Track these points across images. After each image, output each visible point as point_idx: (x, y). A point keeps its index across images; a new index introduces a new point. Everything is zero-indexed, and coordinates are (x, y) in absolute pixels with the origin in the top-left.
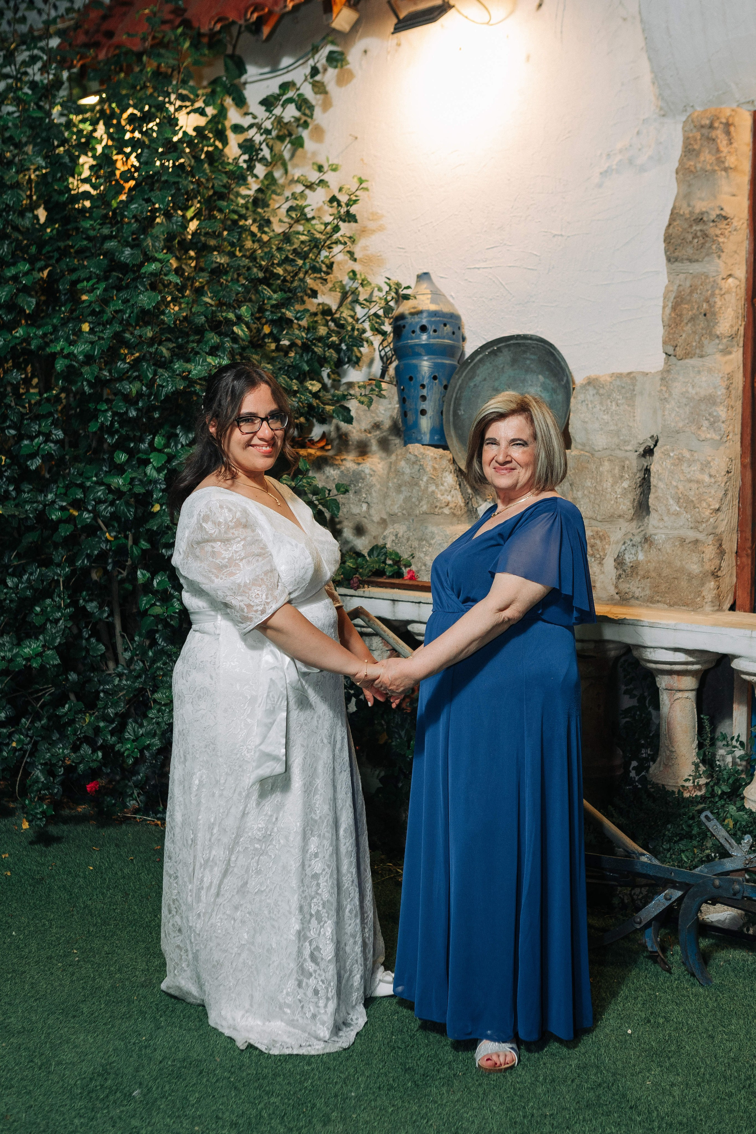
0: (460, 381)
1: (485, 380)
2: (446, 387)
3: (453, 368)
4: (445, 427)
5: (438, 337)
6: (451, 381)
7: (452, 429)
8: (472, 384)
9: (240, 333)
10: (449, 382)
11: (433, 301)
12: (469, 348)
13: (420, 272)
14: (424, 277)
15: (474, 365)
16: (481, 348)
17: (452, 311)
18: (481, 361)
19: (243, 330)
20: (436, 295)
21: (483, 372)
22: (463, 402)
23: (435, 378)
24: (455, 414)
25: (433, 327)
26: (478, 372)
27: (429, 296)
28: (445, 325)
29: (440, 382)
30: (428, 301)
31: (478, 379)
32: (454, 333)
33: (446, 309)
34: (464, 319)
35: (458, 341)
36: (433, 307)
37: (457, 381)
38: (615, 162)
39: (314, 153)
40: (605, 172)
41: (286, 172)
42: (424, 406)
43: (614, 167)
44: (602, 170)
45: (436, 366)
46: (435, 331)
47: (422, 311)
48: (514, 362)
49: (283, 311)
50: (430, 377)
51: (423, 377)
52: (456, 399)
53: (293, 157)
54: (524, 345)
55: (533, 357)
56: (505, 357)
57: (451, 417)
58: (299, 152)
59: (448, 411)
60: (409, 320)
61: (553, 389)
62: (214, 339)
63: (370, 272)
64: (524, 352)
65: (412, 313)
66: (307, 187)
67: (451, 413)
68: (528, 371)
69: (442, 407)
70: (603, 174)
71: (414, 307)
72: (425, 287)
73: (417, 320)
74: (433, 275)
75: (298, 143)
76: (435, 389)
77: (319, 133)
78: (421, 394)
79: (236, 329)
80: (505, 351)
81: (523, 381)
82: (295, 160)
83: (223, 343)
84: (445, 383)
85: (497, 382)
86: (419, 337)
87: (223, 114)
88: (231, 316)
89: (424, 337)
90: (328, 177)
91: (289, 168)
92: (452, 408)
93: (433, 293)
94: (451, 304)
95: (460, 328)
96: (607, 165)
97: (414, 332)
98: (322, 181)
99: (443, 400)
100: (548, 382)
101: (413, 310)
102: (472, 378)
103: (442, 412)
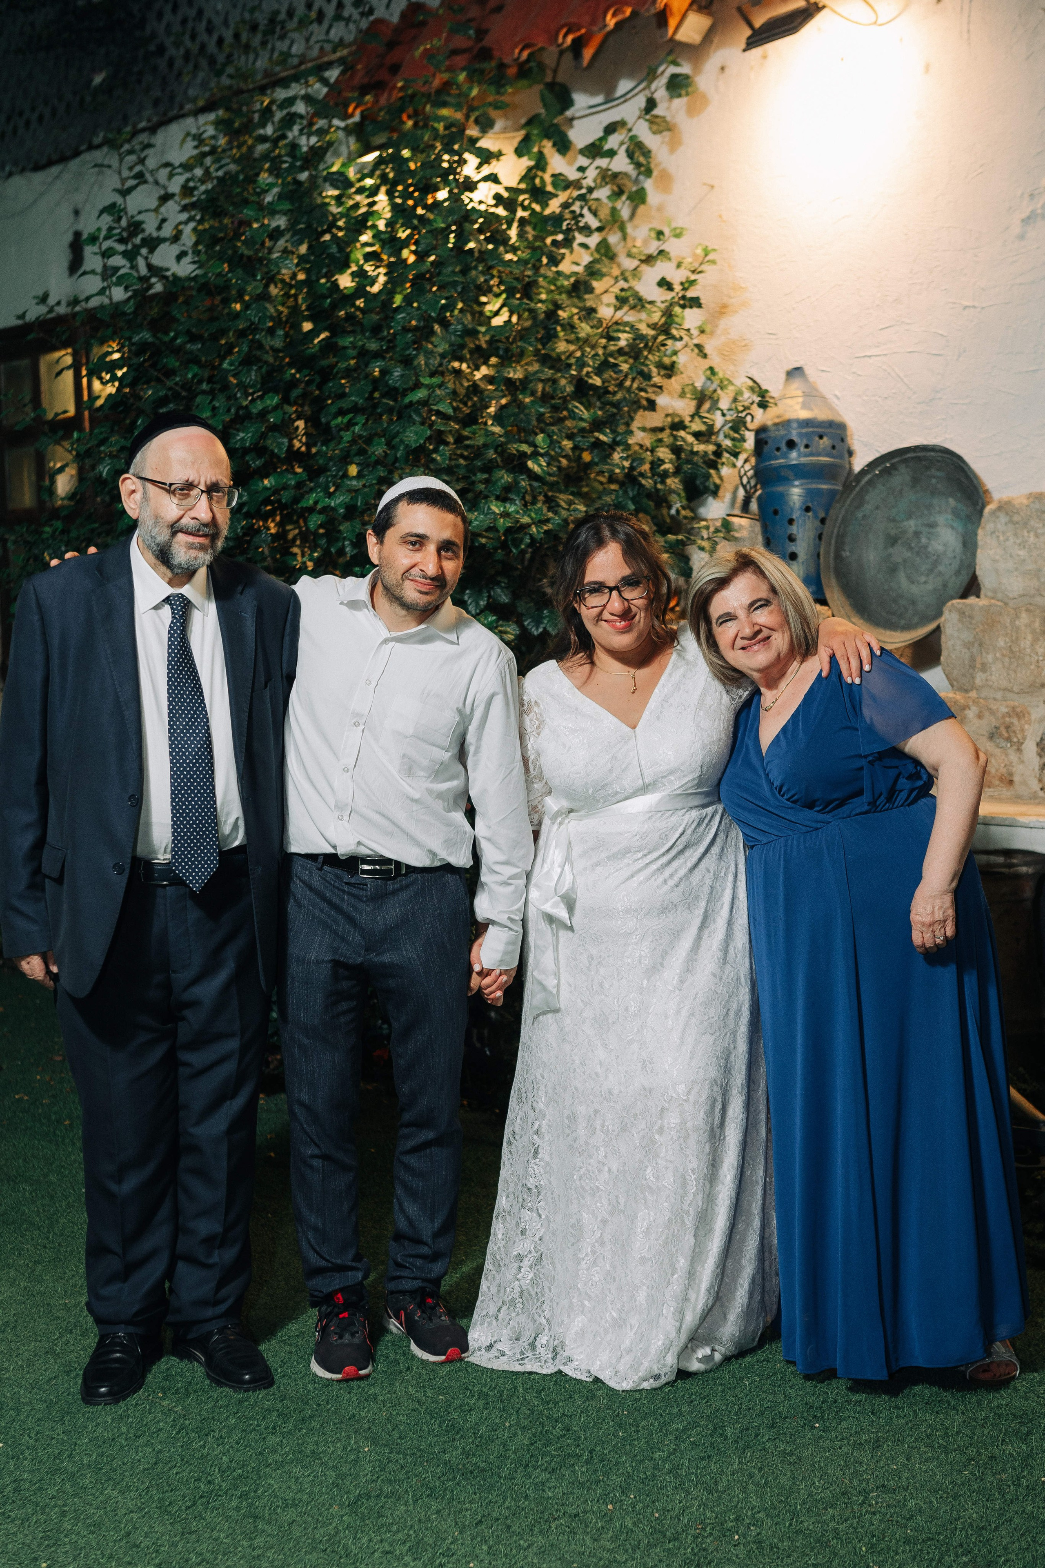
0: (843, 512)
1: (877, 508)
2: (823, 521)
3: (834, 493)
4: (822, 576)
5: (812, 455)
6: (832, 512)
7: (833, 577)
8: (859, 515)
9: (537, 468)
10: (827, 513)
11: (805, 406)
13: (791, 367)
14: (795, 373)
15: (862, 489)
16: (868, 466)
17: (833, 418)
18: (870, 482)
19: (540, 465)
20: (812, 395)
21: (873, 497)
22: (849, 540)
23: (808, 509)
24: (838, 557)
25: (805, 442)
26: (867, 497)
27: (800, 400)
28: (821, 437)
29: (816, 516)
30: (798, 407)
31: (867, 508)
32: (834, 447)
33: (824, 416)
34: (851, 426)
35: (841, 457)
36: (804, 414)
37: (838, 512)
38: (1039, 205)
39: (660, 208)
40: (1029, 218)
41: (625, 237)
42: (793, 548)
43: (1039, 211)
44: (1024, 215)
45: (810, 494)
46: (807, 446)
47: (789, 422)
48: (915, 481)
49: (596, 434)
50: (801, 508)
51: (792, 509)
52: (838, 535)
53: (633, 215)
54: (925, 458)
55: (939, 474)
56: (903, 476)
57: (832, 562)
58: (641, 209)
59: (827, 553)
60: (772, 434)
61: (967, 516)
62: (506, 478)
63: (732, 368)
64: (927, 468)
65: (776, 424)
66: (642, 261)
67: (832, 555)
68: (934, 492)
69: (817, 547)
70: (1027, 221)
71: (778, 417)
72: (796, 387)
73: (783, 432)
74: (808, 370)
75: (639, 198)
76: (809, 524)
77: (666, 180)
78: (789, 532)
79: (530, 464)
80: (902, 468)
81: (929, 507)
82: (637, 220)
83: (516, 482)
84: (822, 515)
85: (894, 511)
86: (785, 456)
87: (541, 163)
88: (525, 448)
89: (794, 454)
90: (672, 246)
91: (629, 229)
92: (832, 548)
93: (806, 395)
94: (832, 409)
95: (843, 440)
96: (1030, 209)
97: (778, 449)
98: (661, 252)
99: (820, 537)
100: (960, 506)
101: (777, 420)
102: (859, 507)
103: (818, 555)
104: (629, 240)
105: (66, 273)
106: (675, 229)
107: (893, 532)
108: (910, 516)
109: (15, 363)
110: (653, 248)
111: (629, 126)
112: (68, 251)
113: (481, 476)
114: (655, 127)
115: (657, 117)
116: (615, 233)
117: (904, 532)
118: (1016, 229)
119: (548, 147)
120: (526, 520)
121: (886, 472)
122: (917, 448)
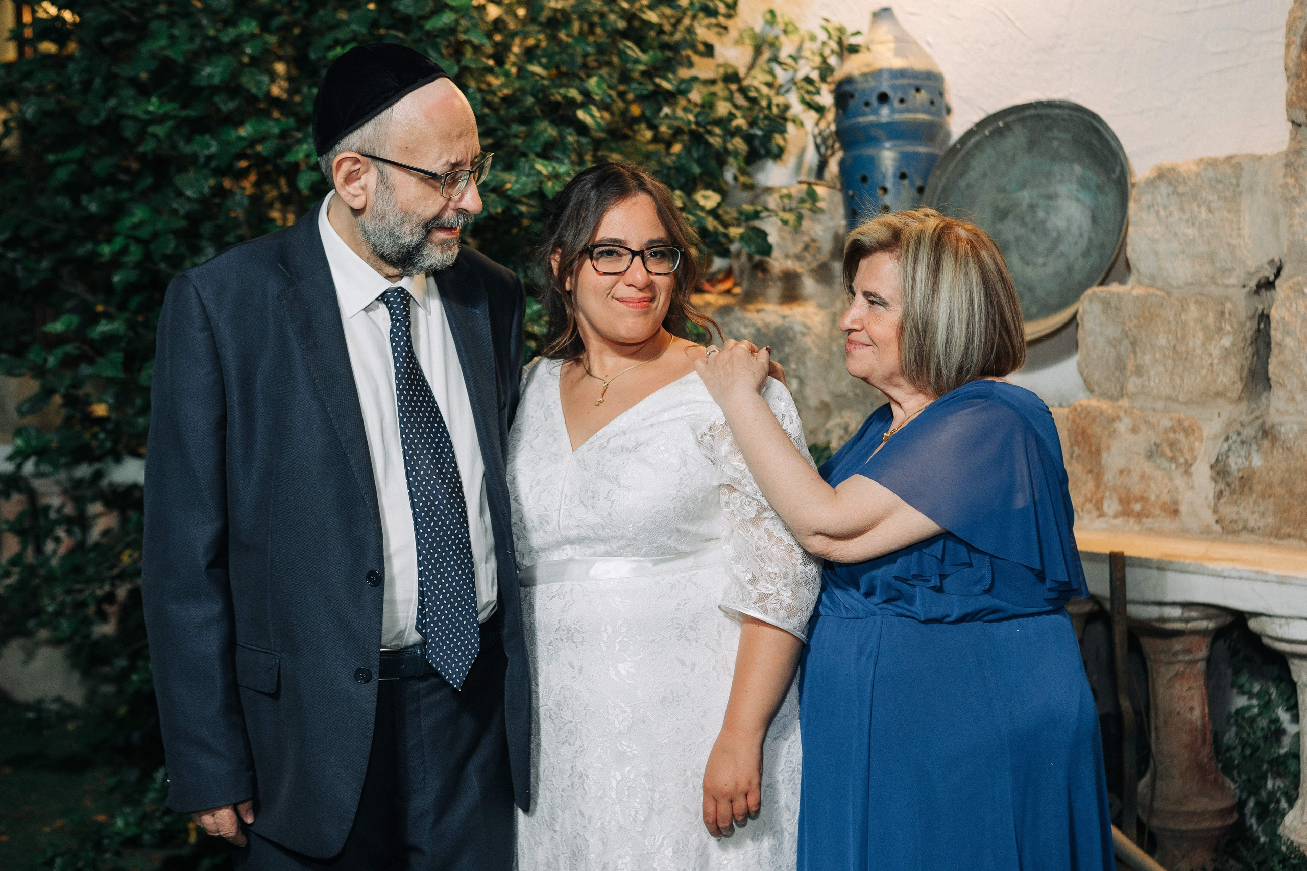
0: (944, 180)
1: (984, 175)
2: (921, 190)
3: (932, 158)
5: (908, 111)
6: (931, 180)
8: (964, 183)
9: (588, 120)
10: (925, 181)
11: (898, 53)
12: (958, 125)
13: (877, 7)
14: (883, 14)
15: (968, 153)
16: (976, 125)
17: (928, 68)
18: (978, 145)
19: (592, 116)
20: (903, 42)
21: (979, 164)
23: (903, 176)
25: (899, 95)
26: (973, 163)
27: (892, 45)
28: (918, 90)
29: (912, 184)
30: (890, 54)
31: (973, 175)
32: (932, 103)
33: (919, 65)
34: (947, 78)
35: (938, 114)
36: (898, 63)
37: (939, 178)
45: (905, 158)
46: (901, 101)
47: (880, 71)
48: (1032, 144)
49: (657, 80)
50: (895, 175)
51: (884, 176)
54: (1048, 116)
55: (1063, 135)
56: (1017, 138)
60: (861, 86)
61: (1098, 186)
62: (549, 131)
63: (795, 10)
64: (1049, 128)
65: (864, 75)
68: (1055, 157)
71: (867, 65)
72: (884, 30)
73: (873, 84)
74: (897, 12)
76: (904, 194)
78: (881, 203)
80: (1018, 129)
81: (1048, 175)
83: (562, 137)
84: (919, 183)
85: (1006, 178)
86: (876, 112)
88: (574, 93)
89: (885, 111)
93: (897, 40)
94: (928, 57)
95: (941, 94)
97: (867, 104)
100: (1089, 174)
101: (866, 70)
102: (962, 174)
107: (1002, 205)
108: (1023, 185)
113: (516, 128)
117: (1016, 204)
121: (999, 133)
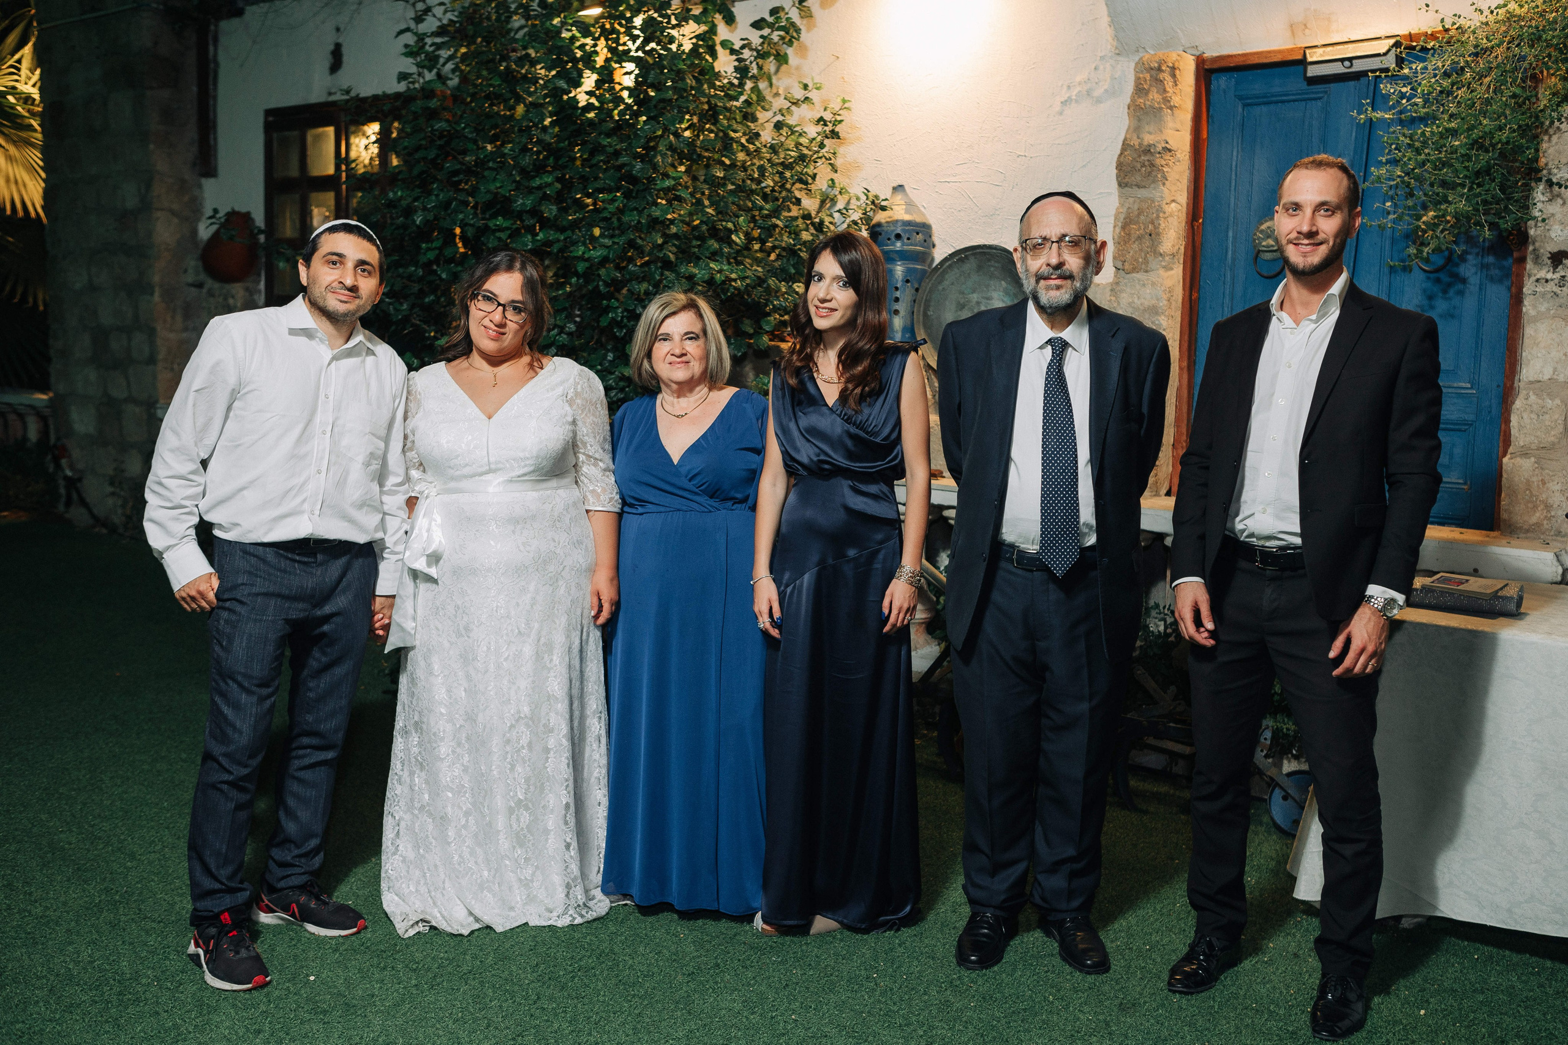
0: (930, 285)
1: (952, 284)
2: (917, 290)
3: (924, 272)
4: (915, 326)
5: (911, 245)
6: (923, 284)
7: (921, 327)
8: (940, 288)
9: (738, 240)
10: (920, 285)
11: (907, 212)
12: (939, 254)
13: (895, 185)
14: (899, 188)
15: (944, 271)
16: (950, 255)
17: (924, 221)
18: (950, 266)
19: (740, 238)
20: (910, 205)
21: (951, 277)
22: (932, 303)
23: (908, 281)
24: (925, 315)
25: (907, 236)
26: (946, 276)
27: (904, 207)
28: (918, 234)
29: (912, 286)
30: (903, 212)
31: (946, 283)
32: (925, 241)
33: (918, 219)
34: (934, 227)
35: (928, 248)
36: (907, 217)
37: (927, 285)
38: (1074, 93)
39: (798, 68)
40: (1066, 101)
41: (771, 85)
42: (897, 306)
43: (1074, 97)
44: (1063, 99)
45: (909, 271)
46: (908, 239)
47: (897, 221)
48: (980, 268)
49: (774, 220)
50: (902, 280)
51: (897, 281)
52: (926, 300)
53: (777, 71)
54: (989, 254)
55: (996, 265)
56: (971, 265)
57: (921, 318)
58: (784, 67)
59: (919, 311)
60: (885, 229)
61: (1014, 294)
62: (714, 245)
63: (847, 180)
64: (989, 260)
65: (887, 222)
66: (793, 103)
67: (921, 313)
68: (992, 277)
69: (913, 307)
70: (1064, 103)
71: (890, 217)
72: (899, 198)
73: (892, 228)
74: (906, 187)
75: (781, 59)
76: (908, 291)
77: (803, 51)
78: (894, 296)
79: (733, 237)
80: (972, 259)
81: (988, 286)
82: (780, 74)
83: (721, 249)
84: (916, 286)
85: (964, 286)
86: (893, 244)
87: (713, 30)
88: (730, 225)
89: (899, 244)
90: (813, 95)
91: (774, 81)
92: (922, 309)
93: (907, 204)
94: (923, 214)
95: (930, 236)
96: (1068, 95)
97: (889, 239)
98: (807, 98)
99: (914, 301)
100: (1010, 287)
101: (889, 220)
102: (940, 283)
103: (913, 313)
104: (774, 87)
105: (327, 72)
106: (816, 83)
107: (962, 301)
108: (974, 292)
109: (287, 133)
110: (799, 94)
111: (787, 10)
112: (330, 57)
113: (695, 243)
114: (803, 14)
115: (805, 6)
116: (764, 81)
117: (969, 301)
118: (1057, 107)
119: (718, 18)
120: (733, 276)
121: (961, 260)
122: (985, 246)
